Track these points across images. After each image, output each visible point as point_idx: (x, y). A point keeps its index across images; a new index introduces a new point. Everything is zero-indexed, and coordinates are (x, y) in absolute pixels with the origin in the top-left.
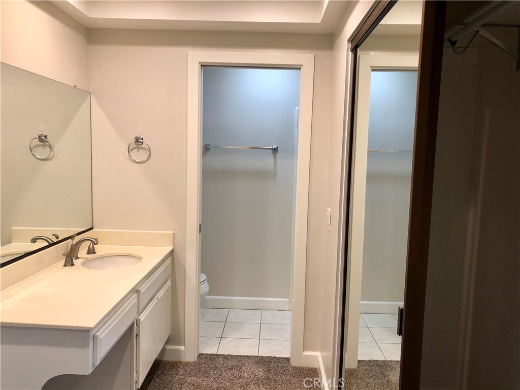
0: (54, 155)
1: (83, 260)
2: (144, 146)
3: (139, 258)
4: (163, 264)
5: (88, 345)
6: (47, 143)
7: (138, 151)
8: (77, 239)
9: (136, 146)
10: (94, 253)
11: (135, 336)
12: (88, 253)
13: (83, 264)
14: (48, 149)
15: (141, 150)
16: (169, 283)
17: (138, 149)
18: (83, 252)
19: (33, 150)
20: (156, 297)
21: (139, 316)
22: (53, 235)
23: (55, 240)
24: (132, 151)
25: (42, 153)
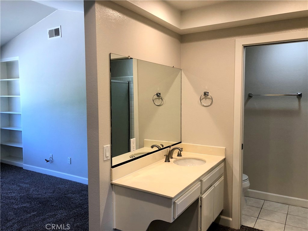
0: (163, 103)
1: (175, 159)
2: (208, 97)
3: (205, 161)
4: (219, 166)
5: (171, 207)
6: (160, 97)
7: (206, 100)
8: (172, 148)
9: (204, 97)
10: (181, 156)
11: (199, 206)
12: (178, 156)
13: (174, 162)
14: (161, 100)
15: (207, 99)
16: (222, 178)
17: (206, 98)
18: (175, 155)
19: (154, 101)
20: (213, 185)
21: (202, 195)
22: (161, 144)
23: (162, 148)
24: (203, 100)
25: (158, 102)
